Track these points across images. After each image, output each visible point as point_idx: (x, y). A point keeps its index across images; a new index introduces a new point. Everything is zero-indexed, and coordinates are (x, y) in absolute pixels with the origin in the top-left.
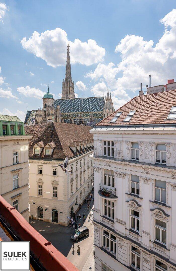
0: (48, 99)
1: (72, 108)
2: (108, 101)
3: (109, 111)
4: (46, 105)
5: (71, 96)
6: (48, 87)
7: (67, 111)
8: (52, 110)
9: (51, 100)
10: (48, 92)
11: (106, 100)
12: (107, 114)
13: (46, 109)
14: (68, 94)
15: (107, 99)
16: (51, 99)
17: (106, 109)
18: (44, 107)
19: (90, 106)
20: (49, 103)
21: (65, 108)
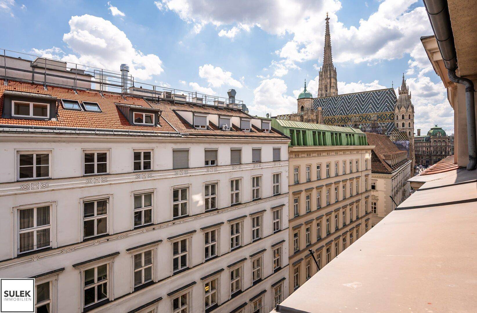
0: (305, 99)
1: (338, 109)
2: (403, 95)
3: (407, 111)
4: (302, 107)
5: (333, 90)
6: (305, 83)
7: (331, 114)
8: (312, 114)
9: (310, 101)
10: (305, 90)
11: (400, 94)
12: (401, 115)
13: (303, 114)
14: (328, 88)
15: (402, 91)
16: (310, 98)
17: (399, 107)
18: (300, 110)
19: (369, 105)
20: (308, 104)
21: (328, 109)
